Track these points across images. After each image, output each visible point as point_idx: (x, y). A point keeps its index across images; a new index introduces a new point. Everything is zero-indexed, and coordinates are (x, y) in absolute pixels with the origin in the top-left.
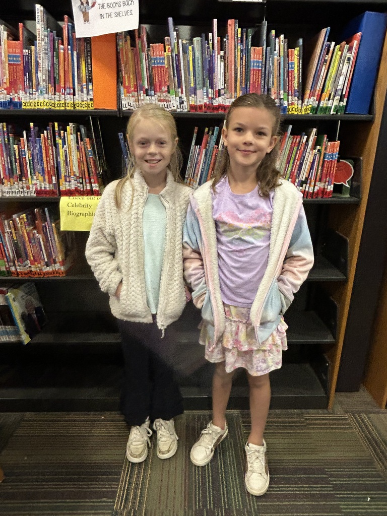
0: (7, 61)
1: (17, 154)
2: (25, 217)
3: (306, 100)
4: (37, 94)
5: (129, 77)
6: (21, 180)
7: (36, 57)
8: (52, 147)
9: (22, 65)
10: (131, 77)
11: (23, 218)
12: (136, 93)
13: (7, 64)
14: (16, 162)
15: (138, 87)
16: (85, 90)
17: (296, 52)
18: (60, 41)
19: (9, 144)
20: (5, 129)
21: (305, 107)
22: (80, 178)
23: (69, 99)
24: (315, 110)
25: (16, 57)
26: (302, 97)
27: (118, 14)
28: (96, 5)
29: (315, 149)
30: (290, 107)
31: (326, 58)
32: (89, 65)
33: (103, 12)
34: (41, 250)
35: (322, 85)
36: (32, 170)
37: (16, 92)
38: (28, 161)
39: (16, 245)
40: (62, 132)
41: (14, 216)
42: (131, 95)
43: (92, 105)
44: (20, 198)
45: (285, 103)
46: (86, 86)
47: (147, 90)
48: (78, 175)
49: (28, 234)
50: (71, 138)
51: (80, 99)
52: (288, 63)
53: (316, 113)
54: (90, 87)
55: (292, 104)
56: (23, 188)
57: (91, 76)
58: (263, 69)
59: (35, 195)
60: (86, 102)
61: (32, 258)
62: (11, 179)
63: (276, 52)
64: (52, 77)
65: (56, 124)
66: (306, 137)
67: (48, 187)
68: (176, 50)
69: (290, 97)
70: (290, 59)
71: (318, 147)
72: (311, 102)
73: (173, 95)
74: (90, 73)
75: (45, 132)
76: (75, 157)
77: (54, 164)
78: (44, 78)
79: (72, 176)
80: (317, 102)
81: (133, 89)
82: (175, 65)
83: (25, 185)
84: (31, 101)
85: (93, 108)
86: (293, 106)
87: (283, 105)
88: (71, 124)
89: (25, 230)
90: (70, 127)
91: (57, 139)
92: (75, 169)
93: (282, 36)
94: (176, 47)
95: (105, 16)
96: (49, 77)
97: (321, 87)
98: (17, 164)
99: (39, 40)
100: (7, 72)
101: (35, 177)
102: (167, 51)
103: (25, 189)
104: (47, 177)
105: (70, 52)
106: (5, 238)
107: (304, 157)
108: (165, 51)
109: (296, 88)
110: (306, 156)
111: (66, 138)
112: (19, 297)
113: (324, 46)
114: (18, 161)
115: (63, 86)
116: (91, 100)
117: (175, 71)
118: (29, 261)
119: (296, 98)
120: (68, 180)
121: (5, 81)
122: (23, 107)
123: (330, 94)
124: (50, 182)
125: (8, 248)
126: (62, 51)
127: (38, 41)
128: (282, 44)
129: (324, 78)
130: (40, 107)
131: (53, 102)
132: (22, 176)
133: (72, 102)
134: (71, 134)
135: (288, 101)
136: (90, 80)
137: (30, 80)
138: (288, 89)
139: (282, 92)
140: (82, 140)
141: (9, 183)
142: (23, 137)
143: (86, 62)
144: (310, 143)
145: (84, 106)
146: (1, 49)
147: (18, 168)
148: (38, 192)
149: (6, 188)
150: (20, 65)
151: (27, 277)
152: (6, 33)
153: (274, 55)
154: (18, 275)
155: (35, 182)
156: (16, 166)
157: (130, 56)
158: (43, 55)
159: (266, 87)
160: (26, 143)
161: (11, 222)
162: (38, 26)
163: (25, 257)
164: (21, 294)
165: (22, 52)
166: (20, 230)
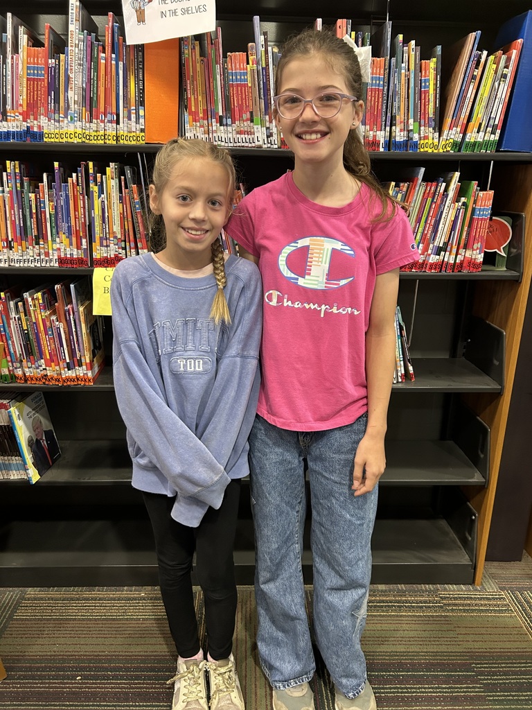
0: (25, 75)
1: (34, 206)
2: (40, 297)
3: (446, 132)
4: (66, 121)
5: (196, 100)
6: (38, 243)
7: (66, 70)
8: (84, 197)
9: (46, 80)
10: (200, 98)
11: (37, 299)
12: (206, 122)
13: (25, 79)
14: (31, 217)
15: (209, 114)
16: (133, 116)
17: (432, 63)
18: (101, 48)
19: (22, 192)
20: (17, 171)
21: (444, 143)
22: (122, 241)
23: (111, 129)
24: (458, 146)
25: (37, 69)
26: (439, 128)
27: (186, 11)
29: (458, 201)
30: (422, 142)
31: (475, 73)
32: (140, 81)
33: (165, 8)
34: (62, 346)
35: (468, 111)
36: (54, 231)
37: (36, 119)
38: (48, 216)
39: (26, 337)
40: (99, 175)
41: (26, 295)
42: (198, 124)
43: (143, 138)
44: (36, 269)
45: (416, 137)
46: (134, 111)
47: (221, 118)
48: (119, 236)
49: (43, 320)
50: (112, 183)
51: (126, 128)
52: (421, 80)
53: (459, 151)
54: (141, 113)
55: (426, 138)
56: (39, 255)
57: (143, 97)
58: (386, 88)
59: (57, 265)
60: (134, 134)
61: (48, 357)
62: (23, 242)
63: (403, 65)
64: (88, 98)
65: (91, 164)
66: (444, 184)
67: (76, 254)
68: (264, 62)
69: (422, 128)
70: (423, 74)
71: (463, 199)
72: (452, 134)
73: (258, 125)
74: (141, 92)
75: (74, 175)
76: (116, 210)
77: (85, 220)
78: (76, 99)
79: (112, 239)
80: (461, 135)
81: (201, 115)
82: (261, 83)
83: (42, 251)
84: (57, 131)
85: (144, 142)
86: (426, 141)
87: (412, 139)
88: (112, 165)
89: (40, 315)
90: (111, 169)
91: (91, 185)
92: (117, 228)
93: (413, 42)
94: (263, 58)
95: (168, 15)
96: (84, 98)
97: (468, 114)
98: (34, 220)
99: (72, 46)
100: (25, 89)
101: (58, 240)
102: (250, 62)
103: (42, 257)
104: (74, 240)
105: (113, 62)
106: (9, 327)
107: (442, 212)
108: (248, 63)
109: (431, 116)
110: (445, 211)
111: (104, 185)
112: (25, 413)
113: (473, 56)
114: (34, 216)
115: (102, 109)
116: (142, 130)
117: (262, 91)
118: (43, 361)
119: (431, 129)
120: (105, 244)
121: (21, 102)
122: (45, 140)
123: (480, 124)
124: (79, 247)
125: (13, 342)
126: (103, 61)
127: (70, 48)
128: (412, 53)
129: (472, 100)
130: (70, 140)
131: (87, 132)
132: (40, 237)
133: (114, 133)
134: (112, 179)
135: (420, 134)
136: (141, 103)
137: (57, 100)
138: (420, 116)
139: (411, 121)
140: (126, 187)
141: (20, 247)
142: (42, 181)
143: (137, 77)
144: (451, 193)
145: (131, 139)
146: (17, 59)
147: (34, 226)
148: (61, 261)
149: (15, 254)
150: (43, 80)
151: (39, 384)
152: (26, 36)
153: (401, 69)
154: (26, 381)
155: (58, 246)
156: (32, 224)
157: (198, 69)
158: (75, 67)
159: (389, 115)
160: (46, 190)
161: (20, 304)
162: (72, 27)
163: (38, 354)
164: (27, 409)
165: (47, 63)
166: (33, 315)
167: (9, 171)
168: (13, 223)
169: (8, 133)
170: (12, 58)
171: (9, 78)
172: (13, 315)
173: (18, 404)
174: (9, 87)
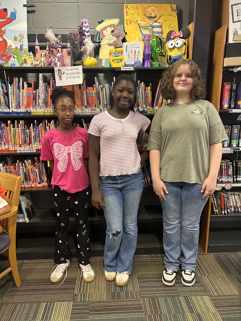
0: (26, 96)
1: (28, 134)
2: (30, 161)
3: (154, 108)
4: (38, 108)
5: (78, 101)
6: (29, 145)
7: (39, 94)
8: (44, 130)
10: (79, 101)
11: (29, 162)
12: (81, 107)
13: (26, 97)
15: (82, 105)
17: (149, 88)
18: (49, 87)
19: (25, 129)
20: (23, 123)
21: (154, 111)
25: (30, 94)
27: (74, 77)
28: (65, 73)
33: (68, 76)
34: (37, 176)
36: (34, 141)
37: (29, 108)
38: (33, 136)
39: (25, 174)
40: (49, 124)
41: (25, 161)
42: (79, 108)
44: (29, 153)
45: (146, 110)
47: (86, 106)
49: (31, 169)
50: (53, 126)
52: (146, 93)
55: (149, 109)
56: (30, 149)
59: (35, 151)
61: (33, 181)
62: (25, 145)
64: (45, 101)
65: (46, 121)
69: (148, 107)
70: (147, 91)
72: (156, 108)
73: (97, 107)
75: (41, 124)
78: (42, 102)
81: (80, 105)
82: (98, 95)
83: (31, 147)
84: (36, 111)
88: (53, 121)
89: (30, 167)
91: (47, 127)
93: (143, 83)
94: (98, 89)
95: (69, 78)
96: (44, 102)
97: (161, 102)
100: (26, 100)
101: (36, 144)
102: (94, 90)
103: (31, 149)
106: (20, 171)
109: (150, 103)
111: (50, 126)
112: (24, 199)
114: (28, 137)
115: (49, 105)
117: (98, 98)
118: (31, 182)
119: (150, 107)
121: (25, 103)
122: (32, 114)
126: (50, 91)
127: (40, 88)
128: (143, 86)
130: (40, 114)
131: (45, 111)
132: (30, 143)
134: (53, 124)
137: (36, 102)
138: (146, 103)
139: (144, 105)
142: (31, 126)
146: (24, 91)
147: (28, 140)
148: (37, 150)
149: (22, 149)
150: (32, 97)
151: (29, 190)
152: (26, 85)
153: (139, 90)
154: (25, 189)
155: (36, 146)
156: (28, 139)
157: (79, 92)
158: (41, 93)
159: (137, 103)
160: (32, 129)
161: (23, 164)
162: (40, 82)
163: (29, 180)
164: (25, 198)
165: (33, 92)
166: (28, 167)
167: (21, 123)
168: (22, 139)
169: (21, 112)
170: (22, 91)
171: (21, 96)
172: (21, 167)
173: (22, 196)
174: (21, 99)
